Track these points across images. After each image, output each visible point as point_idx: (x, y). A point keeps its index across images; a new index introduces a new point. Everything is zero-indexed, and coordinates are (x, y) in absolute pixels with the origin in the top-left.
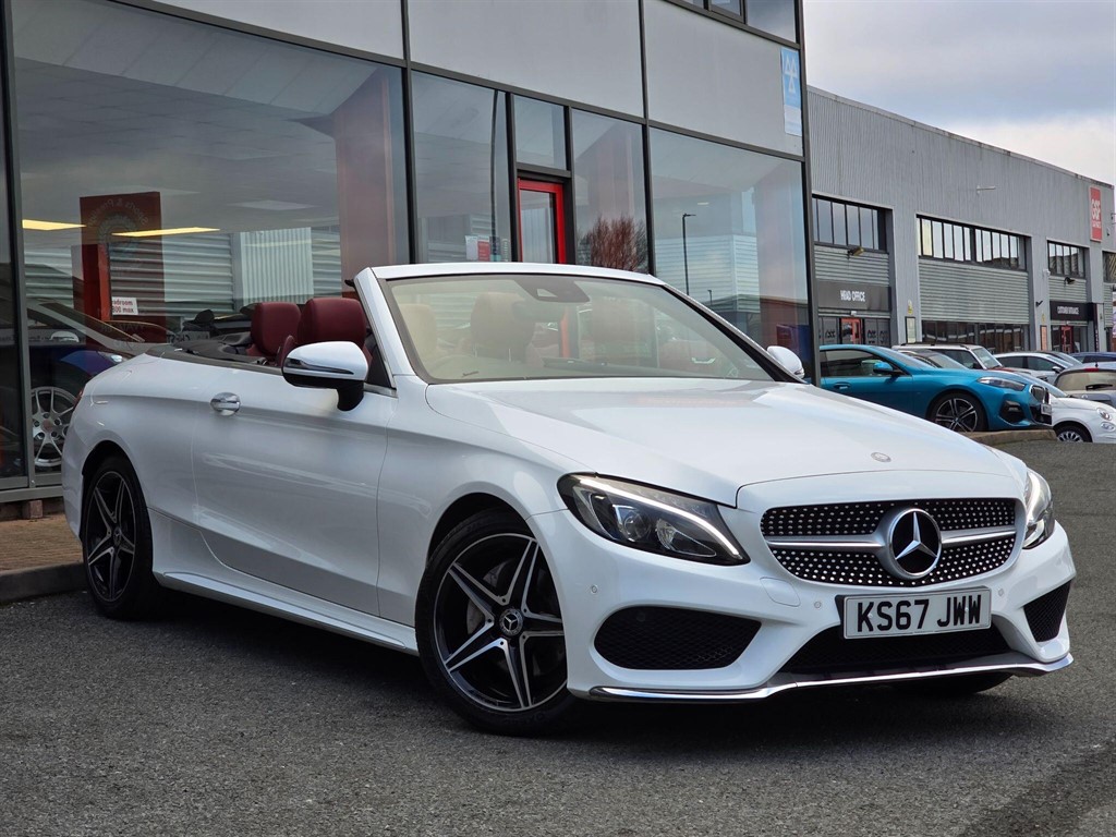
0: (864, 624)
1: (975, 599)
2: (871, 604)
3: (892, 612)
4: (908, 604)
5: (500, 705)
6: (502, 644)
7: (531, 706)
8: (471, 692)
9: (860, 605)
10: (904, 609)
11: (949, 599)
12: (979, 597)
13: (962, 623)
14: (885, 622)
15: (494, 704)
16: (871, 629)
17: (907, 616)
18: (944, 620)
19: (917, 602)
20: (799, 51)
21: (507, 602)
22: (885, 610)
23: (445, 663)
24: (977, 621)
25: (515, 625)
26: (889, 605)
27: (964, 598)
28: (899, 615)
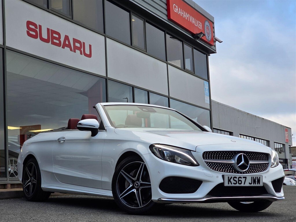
0: (230, 182)
1: (259, 178)
2: (231, 177)
3: (237, 180)
4: (241, 178)
5: (134, 207)
6: (134, 190)
7: (142, 206)
8: (126, 204)
9: (229, 177)
10: (240, 179)
11: (252, 177)
12: (260, 177)
13: (255, 184)
14: (235, 182)
15: (132, 207)
16: (231, 184)
17: (241, 181)
18: (251, 183)
19: (243, 177)
20: (209, 82)
21: (136, 179)
22: (235, 179)
23: (119, 196)
24: (259, 184)
25: (138, 185)
26: (236, 178)
27: (256, 177)
28: (239, 181)
